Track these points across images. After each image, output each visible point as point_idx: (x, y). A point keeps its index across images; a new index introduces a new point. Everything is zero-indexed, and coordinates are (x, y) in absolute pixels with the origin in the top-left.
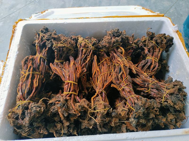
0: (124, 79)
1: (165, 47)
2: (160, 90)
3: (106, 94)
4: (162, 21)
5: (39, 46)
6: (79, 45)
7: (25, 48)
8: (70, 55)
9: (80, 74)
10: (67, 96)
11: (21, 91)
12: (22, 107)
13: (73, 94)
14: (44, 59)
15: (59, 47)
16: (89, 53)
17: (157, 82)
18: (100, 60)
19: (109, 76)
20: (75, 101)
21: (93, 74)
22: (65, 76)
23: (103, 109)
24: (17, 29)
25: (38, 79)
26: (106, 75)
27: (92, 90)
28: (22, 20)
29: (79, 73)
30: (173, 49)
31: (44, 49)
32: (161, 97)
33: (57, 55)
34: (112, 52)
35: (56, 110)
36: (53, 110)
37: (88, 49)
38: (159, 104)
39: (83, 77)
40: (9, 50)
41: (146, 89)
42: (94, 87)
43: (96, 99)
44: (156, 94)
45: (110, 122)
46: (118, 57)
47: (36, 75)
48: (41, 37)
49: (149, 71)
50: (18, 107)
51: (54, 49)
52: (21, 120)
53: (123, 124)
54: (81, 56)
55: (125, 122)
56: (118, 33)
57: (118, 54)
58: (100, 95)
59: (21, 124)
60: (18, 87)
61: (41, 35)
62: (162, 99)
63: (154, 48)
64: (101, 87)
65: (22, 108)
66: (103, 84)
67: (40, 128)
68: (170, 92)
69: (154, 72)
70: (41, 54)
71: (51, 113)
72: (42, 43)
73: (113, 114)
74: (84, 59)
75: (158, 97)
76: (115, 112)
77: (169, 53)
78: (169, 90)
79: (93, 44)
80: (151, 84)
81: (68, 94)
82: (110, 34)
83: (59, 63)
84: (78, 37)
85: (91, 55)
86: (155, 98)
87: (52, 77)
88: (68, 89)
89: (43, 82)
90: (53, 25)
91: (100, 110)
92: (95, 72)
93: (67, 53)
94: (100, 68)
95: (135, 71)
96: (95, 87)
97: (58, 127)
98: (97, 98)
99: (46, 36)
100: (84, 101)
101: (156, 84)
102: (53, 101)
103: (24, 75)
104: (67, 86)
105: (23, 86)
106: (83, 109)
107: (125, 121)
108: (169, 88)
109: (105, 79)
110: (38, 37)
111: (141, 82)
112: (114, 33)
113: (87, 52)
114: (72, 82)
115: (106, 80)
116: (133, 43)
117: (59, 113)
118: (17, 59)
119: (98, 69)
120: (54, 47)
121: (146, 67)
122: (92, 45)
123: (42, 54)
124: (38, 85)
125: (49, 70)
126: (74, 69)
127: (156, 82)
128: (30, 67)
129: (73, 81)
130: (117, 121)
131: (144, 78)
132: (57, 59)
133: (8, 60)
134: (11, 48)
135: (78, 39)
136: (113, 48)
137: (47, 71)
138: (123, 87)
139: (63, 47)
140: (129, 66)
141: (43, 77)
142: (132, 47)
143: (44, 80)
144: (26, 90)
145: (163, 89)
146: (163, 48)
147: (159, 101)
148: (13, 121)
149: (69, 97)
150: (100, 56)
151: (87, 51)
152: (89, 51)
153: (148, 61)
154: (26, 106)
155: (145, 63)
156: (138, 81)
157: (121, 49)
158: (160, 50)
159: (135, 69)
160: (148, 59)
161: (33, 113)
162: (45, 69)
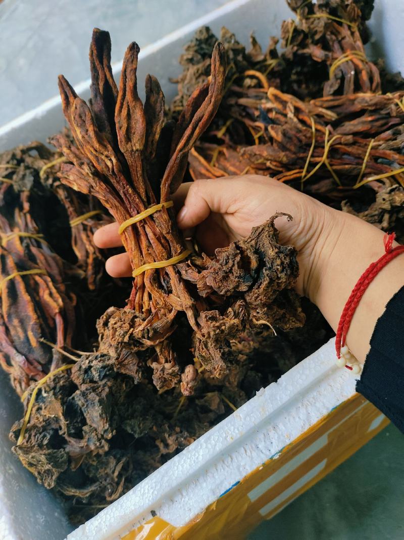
11: (15, 351)
12: (52, 392)
14: (35, 239)
25: (50, 284)
31: (17, 211)
47: (38, 279)
50: (37, 399)
51: (50, 182)
52: (72, 441)
59: (82, 455)
65: (55, 394)
70: (16, 230)
77: (373, 39)
89: (74, 304)
97: (214, 407)
120: (43, 177)
121: (349, 86)
123: (19, 228)
141: (63, 288)
144: (30, 335)
148: (45, 454)
153: (342, 72)
154: (65, 384)
155: (339, 81)
156: (359, 124)
157: (252, 77)
158: (353, 30)
159: (326, 105)
160: (339, 66)
161: (102, 386)
162: (57, 264)
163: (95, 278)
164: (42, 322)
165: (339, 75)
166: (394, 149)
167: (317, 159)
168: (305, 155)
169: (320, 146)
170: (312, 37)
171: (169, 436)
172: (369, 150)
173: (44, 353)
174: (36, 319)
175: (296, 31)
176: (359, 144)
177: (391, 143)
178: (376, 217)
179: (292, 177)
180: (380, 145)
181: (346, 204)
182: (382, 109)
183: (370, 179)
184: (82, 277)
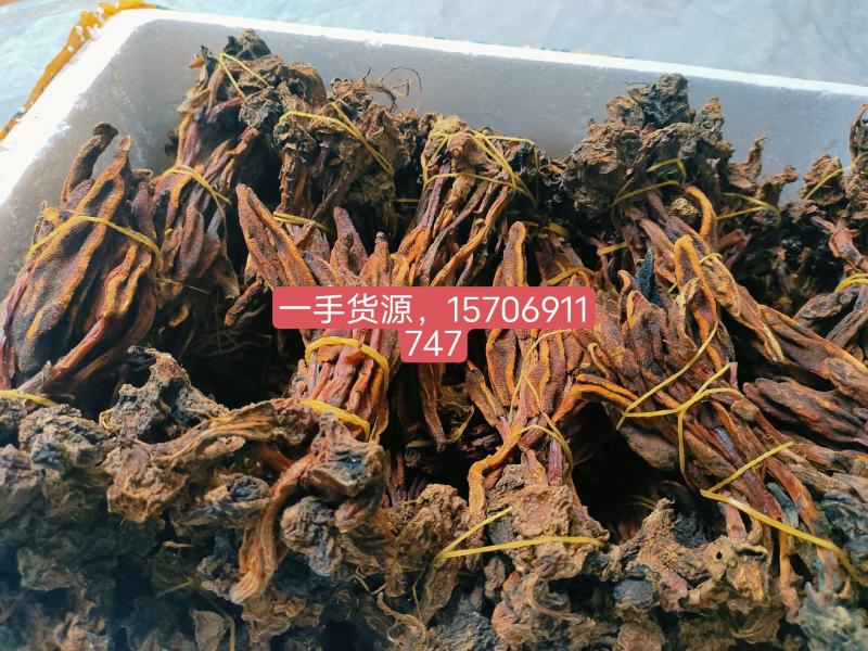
3: (569, 461)
5: (197, 118)
6: (428, 159)
11: (3, 323)
14: (212, 200)
15: (313, 132)
16: (483, 205)
21: (493, 334)
25: (139, 271)
28: (142, 6)
31: (224, 145)
33: (295, 176)
34: (634, 214)
37: (481, 181)
40: (20, 115)
43: (506, 477)
47: (132, 251)
48: (221, 76)
51: (284, 137)
54: (432, 215)
57: (674, 223)
58: (530, 454)
61: (225, 68)
64: (541, 405)
70: (199, 168)
72: (218, 109)
74: (447, 236)
76: (641, 578)
79: (518, 156)
82: (627, 111)
84: (430, 117)
85: (497, 223)
87: (234, 310)
89: (174, 324)
91: (533, 542)
93: (356, 187)
95: (775, 344)
96: (497, 412)
97: (200, 638)
98: (510, 469)
99: (251, 72)
103: (54, 228)
105: (26, 295)
110: (203, 76)
111: (827, 405)
112: (653, 107)
113: (475, 198)
118: (48, 154)
120: (281, 124)
121: (845, 330)
122: (511, 158)
123: (206, 169)
125: (227, 274)
128: (108, 187)
131: (851, 377)
132: (289, 203)
135: (429, 129)
136: (637, 193)
137: (209, 271)
141: (177, 289)
142: (748, 222)
143: (178, 311)
144: (39, 315)
150: (541, 250)
151: (474, 189)
152: (489, 191)
153: (855, 299)
154: (6, 422)
155: (839, 308)
156: (804, 397)
157: (694, 201)
159: (780, 328)
160: (858, 286)
161: (32, 471)
162: (203, 253)
163: (243, 312)
164: (74, 313)
165: (847, 300)
166: (810, 487)
167: (669, 401)
168: (655, 378)
169: (690, 383)
170: (851, 211)
171: (79, 624)
172: (767, 455)
173: (32, 357)
174: (65, 302)
175: (835, 184)
176: (759, 432)
177: (815, 473)
178: (693, 571)
179: (612, 396)
180: (795, 462)
181: (665, 507)
182: (861, 406)
183: (733, 502)
184: (228, 297)
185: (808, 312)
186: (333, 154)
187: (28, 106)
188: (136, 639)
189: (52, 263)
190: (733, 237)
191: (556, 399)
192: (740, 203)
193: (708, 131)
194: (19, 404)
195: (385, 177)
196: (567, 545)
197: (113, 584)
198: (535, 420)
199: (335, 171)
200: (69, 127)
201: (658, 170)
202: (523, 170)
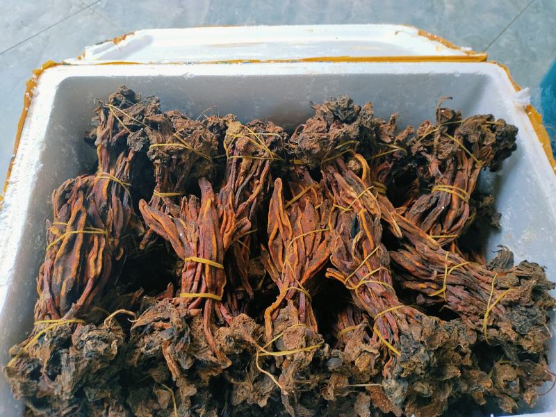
0: (368, 254)
1: (492, 156)
2: (477, 292)
3: (309, 300)
4: (481, 75)
5: (106, 146)
6: (228, 145)
7: (62, 152)
8: (201, 176)
9: (232, 236)
10: (190, 306)
11: (48, 288)
12: (50, 340)
13: (210, 298)
14: (122, 187)
15: (168, 152)
16: (258, 171)
17: (467, 265)
18: (292, 191)
19: (318, 242)
20: (216, 321)
21: (271, 237)
22: (186, 243)
23: (302, 347)
24: (38, 94)
25: (101, 250)
26: (309, 240)
27: (268, 285)
28: (55, 65)
29: (229, 233)
30: (516, 163)
31: (122, 155)
32: (480, 312)
33: (162, 175)
34: (331, 169)
35: (157, 348)
36: (148, 348)
37: (255, 159)
38: (471, 333)
39: (241, 246)
40: (13, 159)
41: (434, 286)
42: (274, 275)
43: (281, 316)
44: (463, 303)
45: (322, 386)
46: (348, 186)
47: (96, 240)
48: (113, 120)
49: (442, 228)
50: (39, 339)
51: (153, 157)
52: (46, 379)
53: (361, 393)
54: (234, 179)
55: (366, 388)
56: (351, 112)
57: (349, 174)
58: (291, 303)
59: (45, 393)
60: (40, 276)
61: (114, 114)
62: (482, 317)
63: (456, 158)
64: (295, 276)
65: (52, 343)
66: (300, 267)
67: (106, 405)
68: (508, 300)
69: (458, 232)
70: (112, 171)
71: (140, 357)
72: (115, 138)
73: (332, 365)
74: (243, 188)
75: (468, 313)
76: (338, 357)
77: (500, 173)
78: (505, 292)
79: (272, 143)
80: (450, 271)
81: (194, 299)
82: (325, 114)
83: (167, 202)
84: (225, 121)
85: (266, 177)
86: (460, 315)
87: (143, 242)
88: (196, 284)
89: (118, 259)
90: (150, 81)
91: (292, 352)
92: (278, 230)
93: (193, 169)
94: (293, 218)
95: (398, 229)
96: (276, 275)
97: (161, 401)
98: (283, 310)
99: (129, 117)
100: (244, 323)
101: (465, 272)
102: (149, 321)
103: (58, 238)
104: (190, 272)
105: (54, 274)
106: (241, 348)
107: (367, 383)
108: (503, 285)
109: (308, 253)
110: (103, 118)
111: (418, 264)
112: (337, 112)
113: (254, 168)
114: (206, 261)
115: (311, 256)
116: (392, 142)
117: (167, 357)
118: (36, 185)
119: (287, 223)
120: (151, 150)
121: (432, 217)
122: (269, 145)
123: (115, 171)
124: (102, 269)
125: (137, 222)
126: (214, 221)
127: (463, 266)
128: (79, 213)
129: (211, 259)
130: (344, 383)
131: (427, 252)
132: (161, 188)
133: (10, 188)
134: (20, 152)
135: (227, 128)
136: (331, 158)
137: (129, 224)
138: (365, 279)
139: (179, 152)
140: (382, 214)
141: (117, 243)
142: (391, 155)
143: (119, 251)
144: (64, 284)
145: (487, 287)
146: (484, 161)
147: (473, 323)
148: (21, 383)
149: (196, 307)
150: (291, 180)
151: (252, 164)
152: (260, 164)
153: (438, 200)
154: (64, 337)
155: (430, 205)
157: (358, 162)
158: (476, 166)
160: (439, 192)
162: (125, 218)
163: (148, 242)
164: (78, 277)
165: (433, 201)
174: (74, 276)
182: (430, 264)
184: (140, 235)
185: (415, 211)
186: (179, 160)
187: (15, 152)
188: (134, 407)
189: (63, 257)
190: (383, 166)
191: (302, 272)
192: (386, 148)
193: (366, 121)
194: (67, 327)
195: (207, 163)
196: (305, 352)
197: (121, 387)
198: (293, 284)
199: (182, 167)
200: (42, 165)
201: (340, 148)
202: (276, 150)
